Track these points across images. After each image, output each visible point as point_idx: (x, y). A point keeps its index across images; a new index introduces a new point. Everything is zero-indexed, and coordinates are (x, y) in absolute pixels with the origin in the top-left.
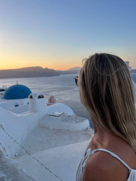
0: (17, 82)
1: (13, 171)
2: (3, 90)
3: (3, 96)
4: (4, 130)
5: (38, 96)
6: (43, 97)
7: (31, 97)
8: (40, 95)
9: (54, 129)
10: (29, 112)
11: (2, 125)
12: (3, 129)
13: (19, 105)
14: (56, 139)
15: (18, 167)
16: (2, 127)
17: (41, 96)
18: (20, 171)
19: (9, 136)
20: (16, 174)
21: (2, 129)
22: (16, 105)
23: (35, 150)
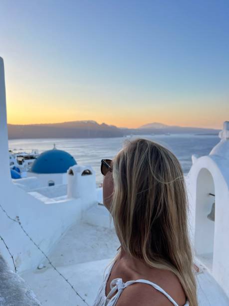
0: (54, 145)
1: (15, 293)
2: (32, 158)
3: (30, 168)
4: (22, 225)
5: (82, 171)
6: (90, 173)
7: (71, 173)
8: (86, 169)
9: (105, 229)
10: (66, 196)
11: (18, 217)
12: (20, 223)
13: (55, 184)
14: (106, 245)
15: (25, 288)
16: (18, 220)
17: (88, 172)
18: (25, 295)
19: (27, 235)
20: (18, 298)
21: (18, 223)
22: (51, 182)
23: (70, 261)
